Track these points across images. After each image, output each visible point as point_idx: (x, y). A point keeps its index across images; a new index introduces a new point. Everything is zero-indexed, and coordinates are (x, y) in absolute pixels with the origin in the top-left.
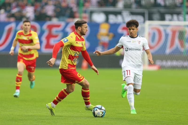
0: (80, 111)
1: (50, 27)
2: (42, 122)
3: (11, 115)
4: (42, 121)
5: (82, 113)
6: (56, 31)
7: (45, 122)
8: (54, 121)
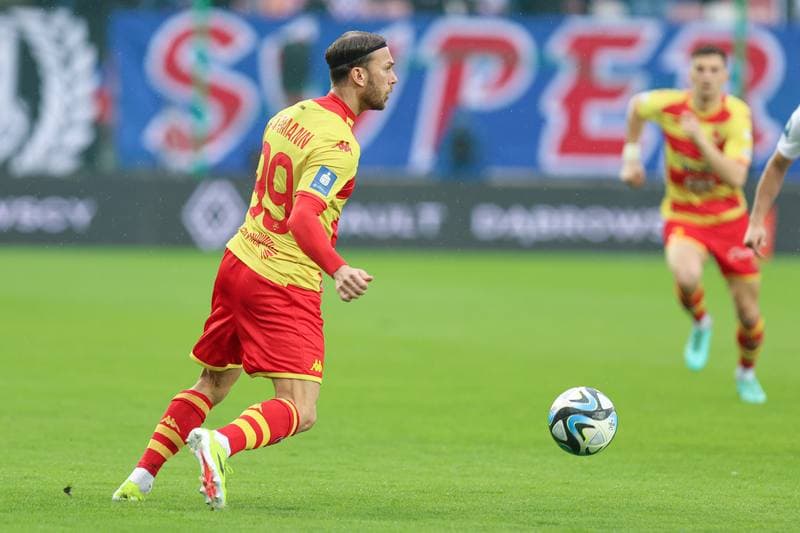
0: (734, 473)
1: (586, 48)
2: (541, 523)
3: (384, 486)
4: (539, 518)
5: (744, 479)
6: (616, 69)
7: (556, 524)
8: (604, 523)
